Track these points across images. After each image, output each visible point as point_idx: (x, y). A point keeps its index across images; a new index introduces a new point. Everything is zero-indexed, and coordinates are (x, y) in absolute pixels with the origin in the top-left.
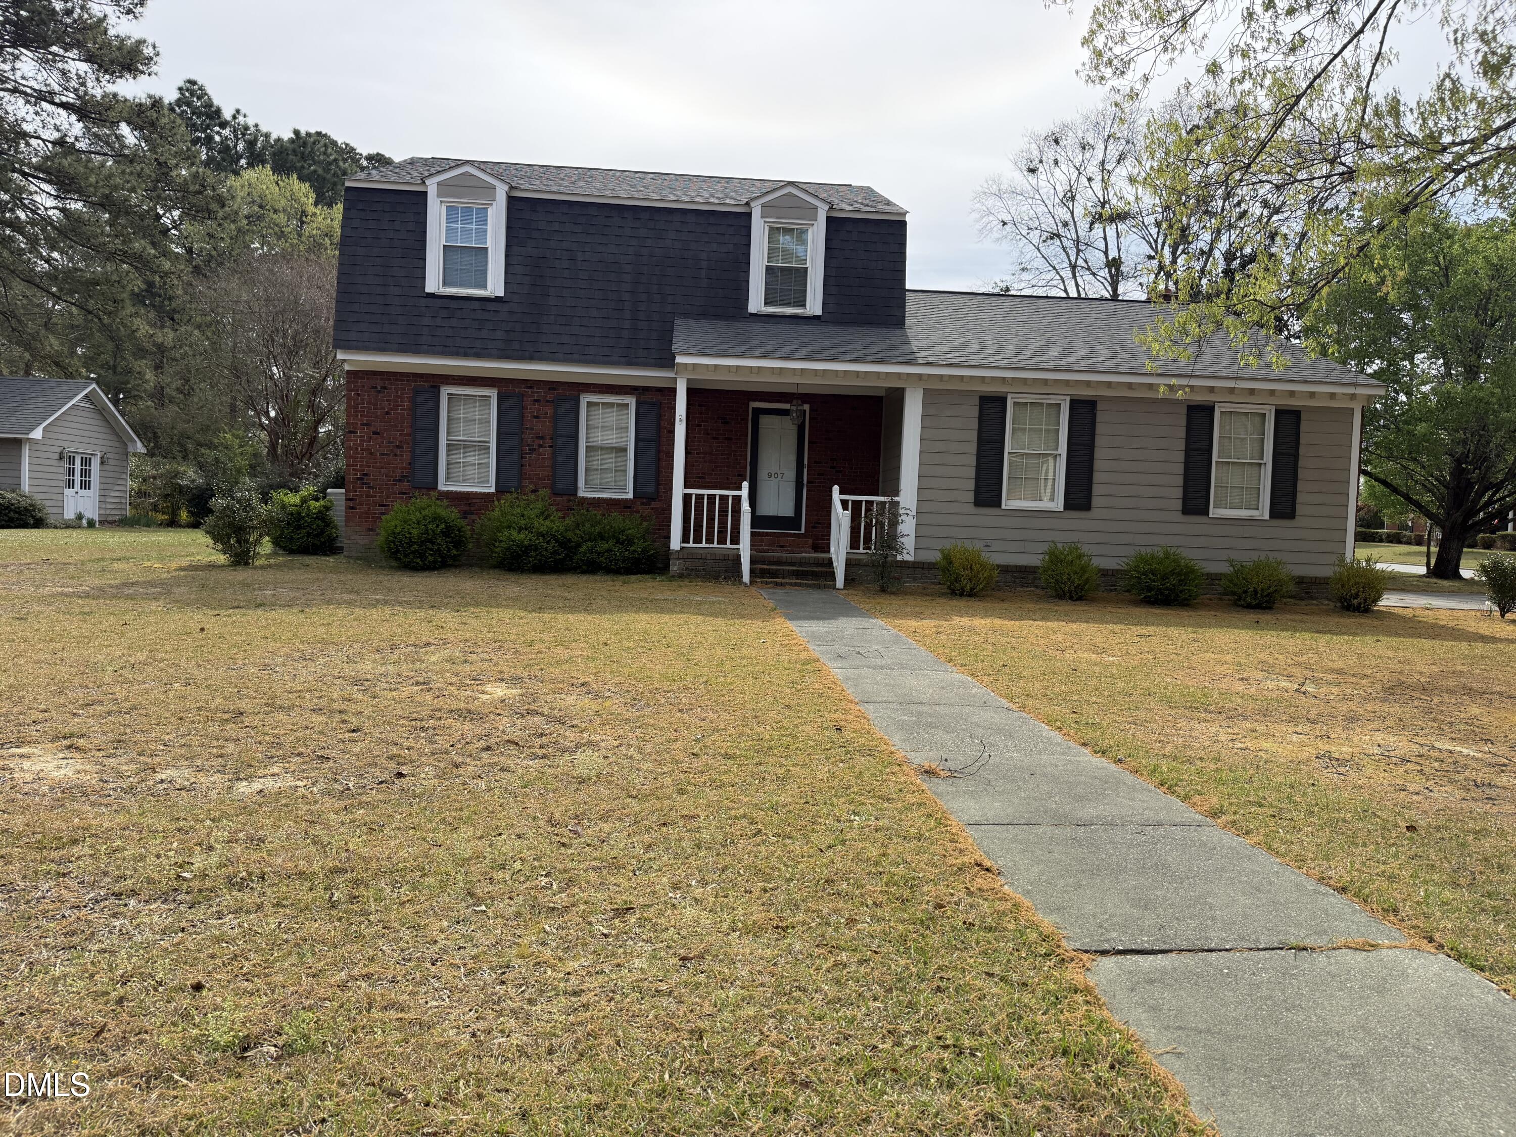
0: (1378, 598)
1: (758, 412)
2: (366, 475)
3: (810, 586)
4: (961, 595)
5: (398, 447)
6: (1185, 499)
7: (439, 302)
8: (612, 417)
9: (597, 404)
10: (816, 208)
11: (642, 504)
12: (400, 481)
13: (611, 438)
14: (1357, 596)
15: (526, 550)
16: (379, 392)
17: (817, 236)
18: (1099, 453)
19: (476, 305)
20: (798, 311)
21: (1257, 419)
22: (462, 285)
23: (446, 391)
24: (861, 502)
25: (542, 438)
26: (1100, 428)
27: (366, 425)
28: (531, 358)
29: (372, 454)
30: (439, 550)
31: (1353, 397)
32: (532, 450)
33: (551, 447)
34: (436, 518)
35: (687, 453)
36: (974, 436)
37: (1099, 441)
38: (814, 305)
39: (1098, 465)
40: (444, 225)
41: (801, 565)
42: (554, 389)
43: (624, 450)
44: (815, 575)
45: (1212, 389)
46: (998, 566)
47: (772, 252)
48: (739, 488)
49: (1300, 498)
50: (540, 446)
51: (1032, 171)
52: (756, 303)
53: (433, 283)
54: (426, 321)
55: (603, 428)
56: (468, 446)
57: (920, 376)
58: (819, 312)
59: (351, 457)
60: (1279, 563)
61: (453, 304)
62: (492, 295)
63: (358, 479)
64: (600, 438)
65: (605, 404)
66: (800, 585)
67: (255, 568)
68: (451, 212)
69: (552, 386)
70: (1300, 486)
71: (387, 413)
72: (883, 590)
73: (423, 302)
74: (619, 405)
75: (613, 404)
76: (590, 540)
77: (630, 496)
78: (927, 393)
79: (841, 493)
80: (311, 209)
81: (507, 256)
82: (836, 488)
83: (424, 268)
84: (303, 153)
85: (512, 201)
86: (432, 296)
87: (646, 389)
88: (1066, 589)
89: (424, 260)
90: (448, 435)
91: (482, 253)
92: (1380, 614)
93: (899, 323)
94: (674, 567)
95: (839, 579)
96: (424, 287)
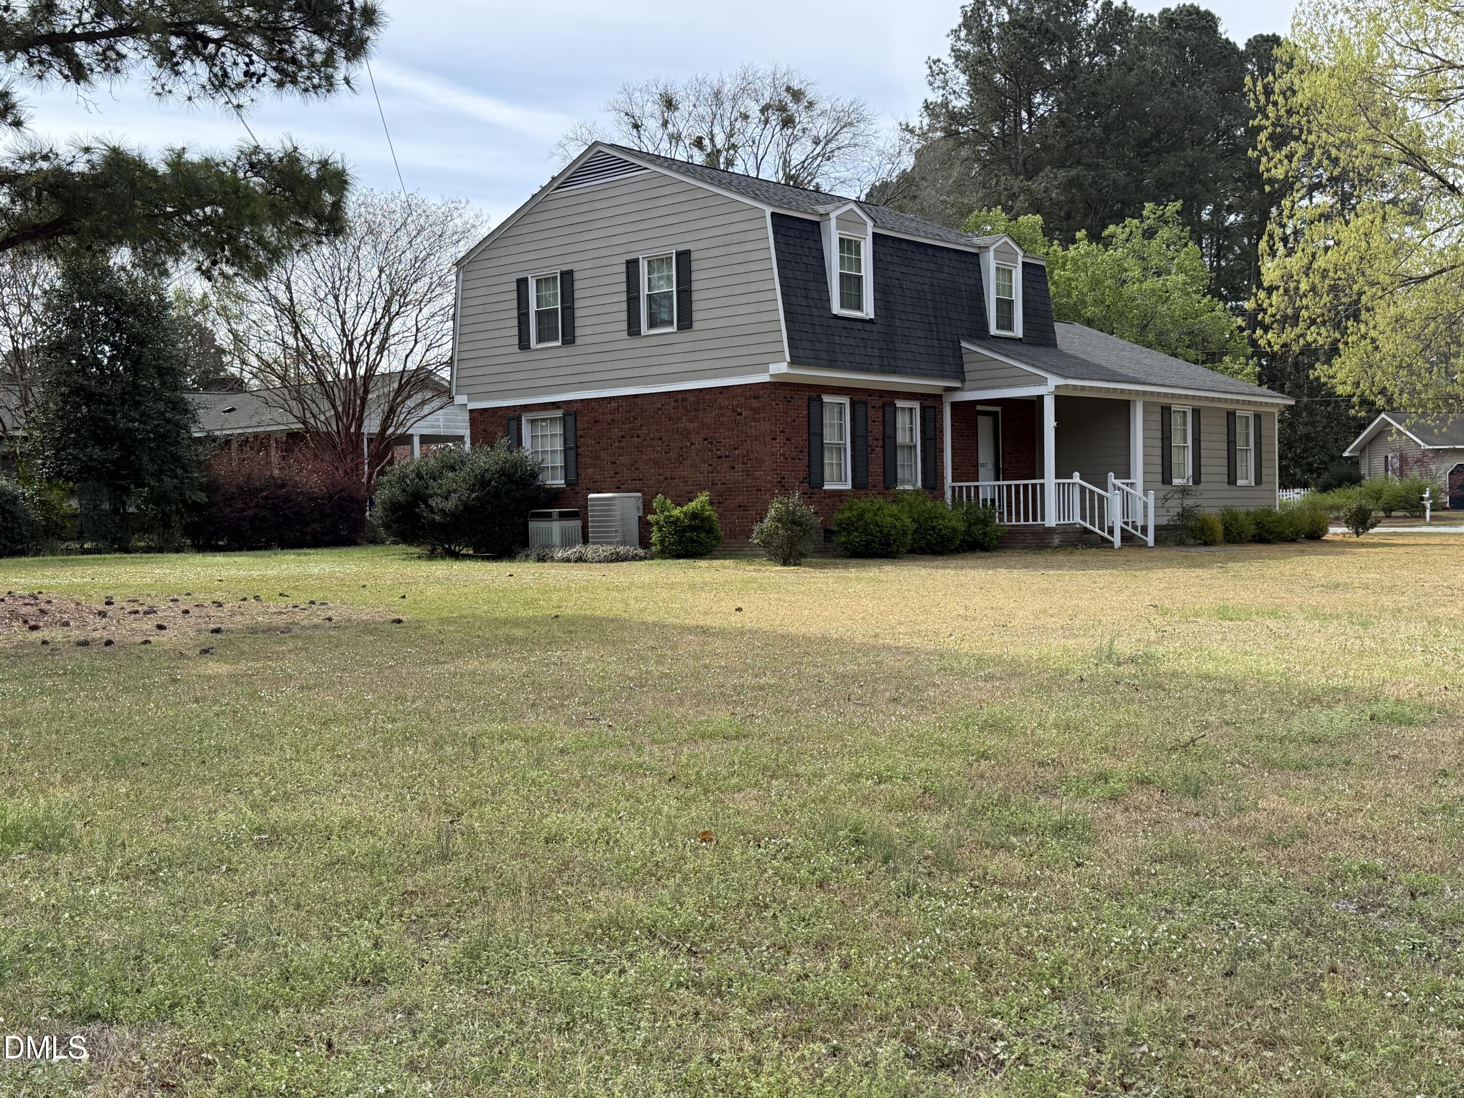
2: (783, 478)
5: (802, 451)
6: (1229, 475)
7: (840, 323)
8: (906, 420)
9: (905, 409)
10: (1017, 254)
11: (928, 492)
12: (803, 482)
13: (907, 438)
16: (790, 401)
17: (1018, 275)
18: (1202, 445)
19: (860, 325)
20: (1011, 334)
21: (1246, 420)
22: (850, 308)
23: (826, 400)
25: (877, 440)
26: (1202, 428)
27: (782, 432)
33: (882, 447)
36: (1160, 434)
37: (1202, 437)
38: (1019, 329)
39: (1202, 453)
40: (839, 254)
42: (882, 397)
43: (915, 447)
47: (997, 288)
49: (1263, 471)
50: (877, 446)
52: (993, 328)
53: (835, 305)
54: (837, 339)
55: (902, 429)
56: (833, 449)
58: (1021, 335)
61: (848, 324)
62: (868, 318)
64: (901, 438)
68: (841, 242)
69: (881, 394)
70: (1263, 463)
71: (794, 420)
73: (832, 322)
74: (912, 409)
75: (909, 409)
77: (919, 486)
78: (1144, 404)
83: (829, 292)
86: (836, 317)
87: (928, 396)
89: (827, 284)
90: (828, 438)
91: (859, 279)
92: (1327, 541)
93: (1055, 345)
94: (1056, 540)
95: (1150, 539)
96: (830, 309)
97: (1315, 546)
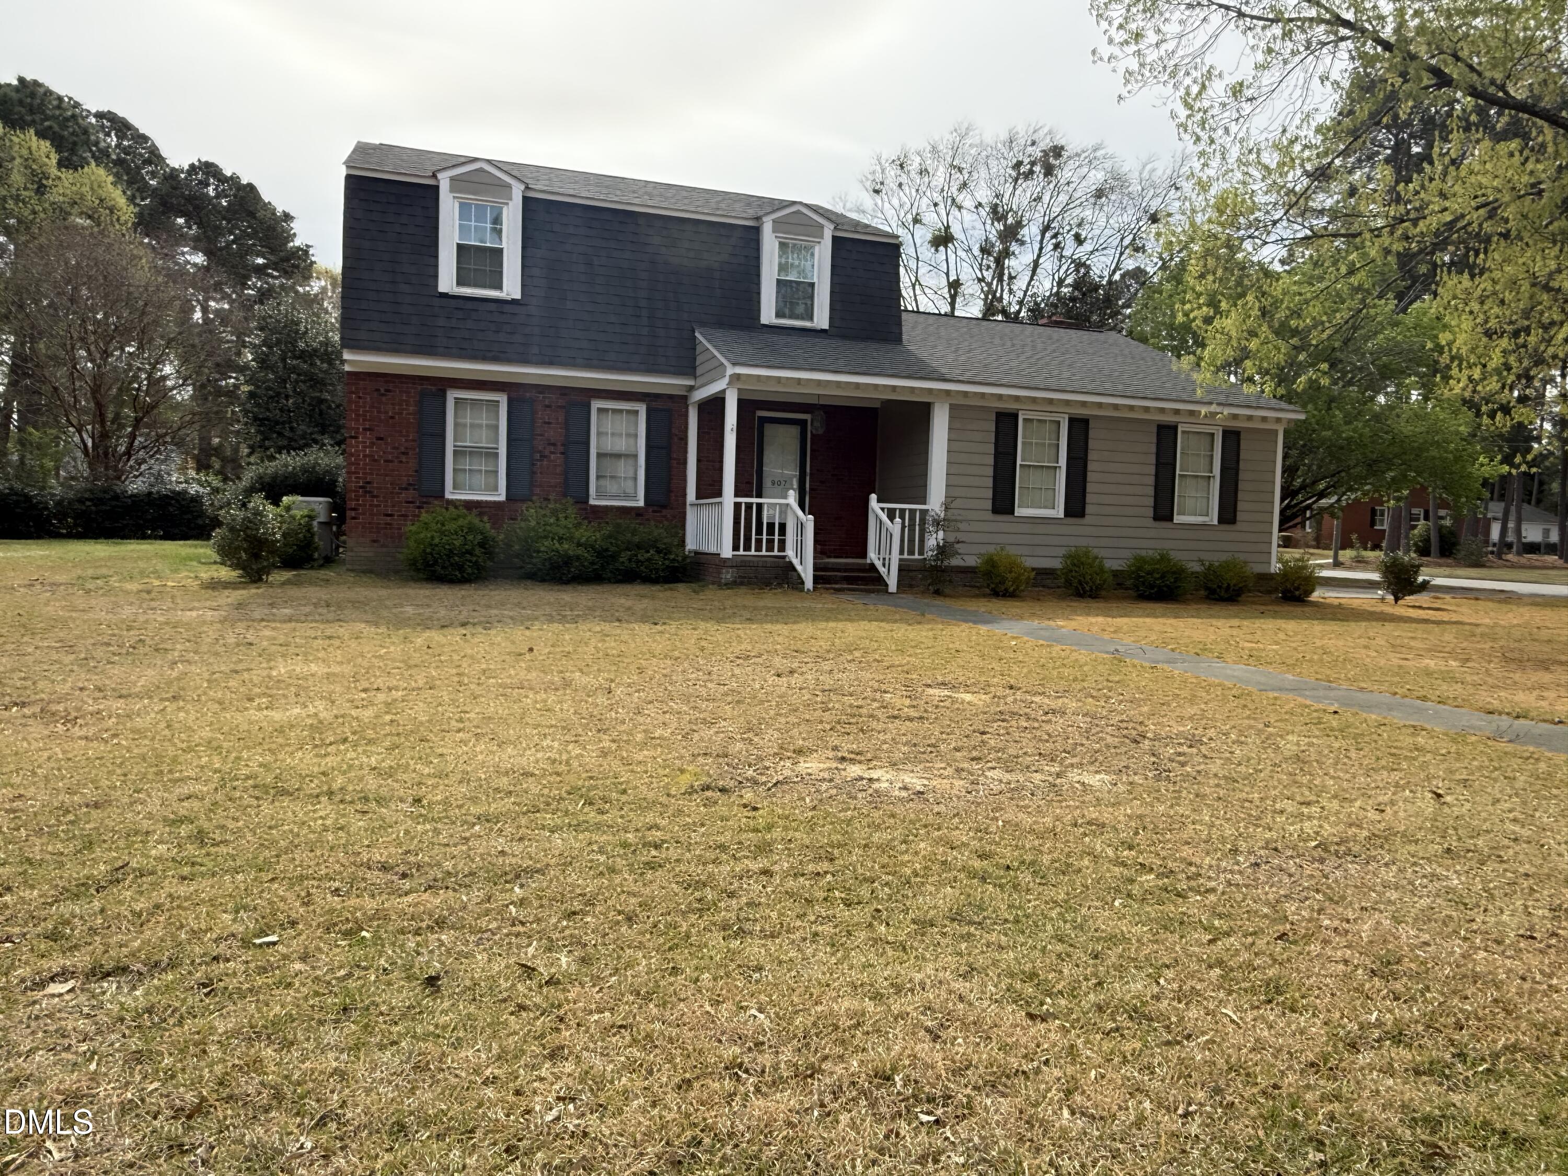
0: (1313, 591)
1: (764, 420)
2: (369, 483)
3: (861, 590)
4: (1004, 596)
5: (403, 453)
6: (1155, 508)
7: (453, 303)
8: (621, 424)
9: (606, 410)
10: (822, 227)
11: (654, 511)
12: (406, 489)
13: (621, 445)
14: (1297, 589)
15: (568, 561)
16: (383, 395)
17: (823, 252)
18: (1091, 466)
19: (493, 307)
20: (807, 324)
21: (1208, 439)
22: (476, 285)
23: (452, 395)
24: (895, 509)
25: (554, 445)
26: (1091, 444)
27: (369, 429)
28: (551, 363)
29: (375, 461)
30: (476, 561)
31: (1278, 420)
32: (543, 456)
33: (562, 453)
34: (471, 529)
35: (699, 461)
36: (991, 449)
37: (1092, 456)
38: (821, 319)
39: (1091, 476)
40: (457, 222)
41: (846, 570)
42: (565, 395)
43: (635, 456)
44: (865, 581)
45: (1177, 412)
46: (1033, 569)
47: (782, 268)
48: (785, 497)
49: (1240, 506)
50: (552, 453)
51: (877, 192)
52: (768, 315)
53: (447, 282)
54: (441, 322)
55: (613, 434)
56: (475, 453)
57: (948, 392)
58: (825, 325)
59: (353, 464)
60: (1245, 563)
61: (469, 305)
62: (509, 298)
63: (361, 487)
64: (610, 445)
65: (615, 411)
66: (854, 590)
67: (271, 585)
68: (464, 208)
69: (564, 391)
70: (1240, 495)
71: (392, 418)
72: (938, 593)
73: (437, 302)
74: (628, 412)
75: (621, 411)
76: (628, 549)
77: (641, 503)
78: (953, 407)
79: (879, 501)
80: (54, 171)
81: (523, 257)
82: (873, 497)
83: (436, 266)
84: (31, 105)
85: (527, 201)
86: (445, 295)
87: (657, 396)
88: (1088, 588)
89: (436, 257)
90: (455, 440)
91: (498, 253)
92: (1315, 604)
93: (898, 339)
94: (728, 575)
95: (892, 583)
96: (437, 286)
97: (1298, 610)
